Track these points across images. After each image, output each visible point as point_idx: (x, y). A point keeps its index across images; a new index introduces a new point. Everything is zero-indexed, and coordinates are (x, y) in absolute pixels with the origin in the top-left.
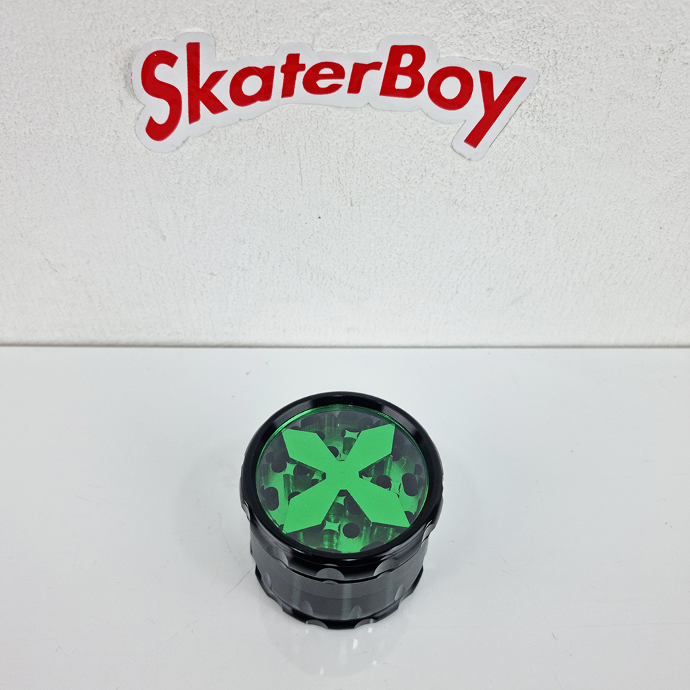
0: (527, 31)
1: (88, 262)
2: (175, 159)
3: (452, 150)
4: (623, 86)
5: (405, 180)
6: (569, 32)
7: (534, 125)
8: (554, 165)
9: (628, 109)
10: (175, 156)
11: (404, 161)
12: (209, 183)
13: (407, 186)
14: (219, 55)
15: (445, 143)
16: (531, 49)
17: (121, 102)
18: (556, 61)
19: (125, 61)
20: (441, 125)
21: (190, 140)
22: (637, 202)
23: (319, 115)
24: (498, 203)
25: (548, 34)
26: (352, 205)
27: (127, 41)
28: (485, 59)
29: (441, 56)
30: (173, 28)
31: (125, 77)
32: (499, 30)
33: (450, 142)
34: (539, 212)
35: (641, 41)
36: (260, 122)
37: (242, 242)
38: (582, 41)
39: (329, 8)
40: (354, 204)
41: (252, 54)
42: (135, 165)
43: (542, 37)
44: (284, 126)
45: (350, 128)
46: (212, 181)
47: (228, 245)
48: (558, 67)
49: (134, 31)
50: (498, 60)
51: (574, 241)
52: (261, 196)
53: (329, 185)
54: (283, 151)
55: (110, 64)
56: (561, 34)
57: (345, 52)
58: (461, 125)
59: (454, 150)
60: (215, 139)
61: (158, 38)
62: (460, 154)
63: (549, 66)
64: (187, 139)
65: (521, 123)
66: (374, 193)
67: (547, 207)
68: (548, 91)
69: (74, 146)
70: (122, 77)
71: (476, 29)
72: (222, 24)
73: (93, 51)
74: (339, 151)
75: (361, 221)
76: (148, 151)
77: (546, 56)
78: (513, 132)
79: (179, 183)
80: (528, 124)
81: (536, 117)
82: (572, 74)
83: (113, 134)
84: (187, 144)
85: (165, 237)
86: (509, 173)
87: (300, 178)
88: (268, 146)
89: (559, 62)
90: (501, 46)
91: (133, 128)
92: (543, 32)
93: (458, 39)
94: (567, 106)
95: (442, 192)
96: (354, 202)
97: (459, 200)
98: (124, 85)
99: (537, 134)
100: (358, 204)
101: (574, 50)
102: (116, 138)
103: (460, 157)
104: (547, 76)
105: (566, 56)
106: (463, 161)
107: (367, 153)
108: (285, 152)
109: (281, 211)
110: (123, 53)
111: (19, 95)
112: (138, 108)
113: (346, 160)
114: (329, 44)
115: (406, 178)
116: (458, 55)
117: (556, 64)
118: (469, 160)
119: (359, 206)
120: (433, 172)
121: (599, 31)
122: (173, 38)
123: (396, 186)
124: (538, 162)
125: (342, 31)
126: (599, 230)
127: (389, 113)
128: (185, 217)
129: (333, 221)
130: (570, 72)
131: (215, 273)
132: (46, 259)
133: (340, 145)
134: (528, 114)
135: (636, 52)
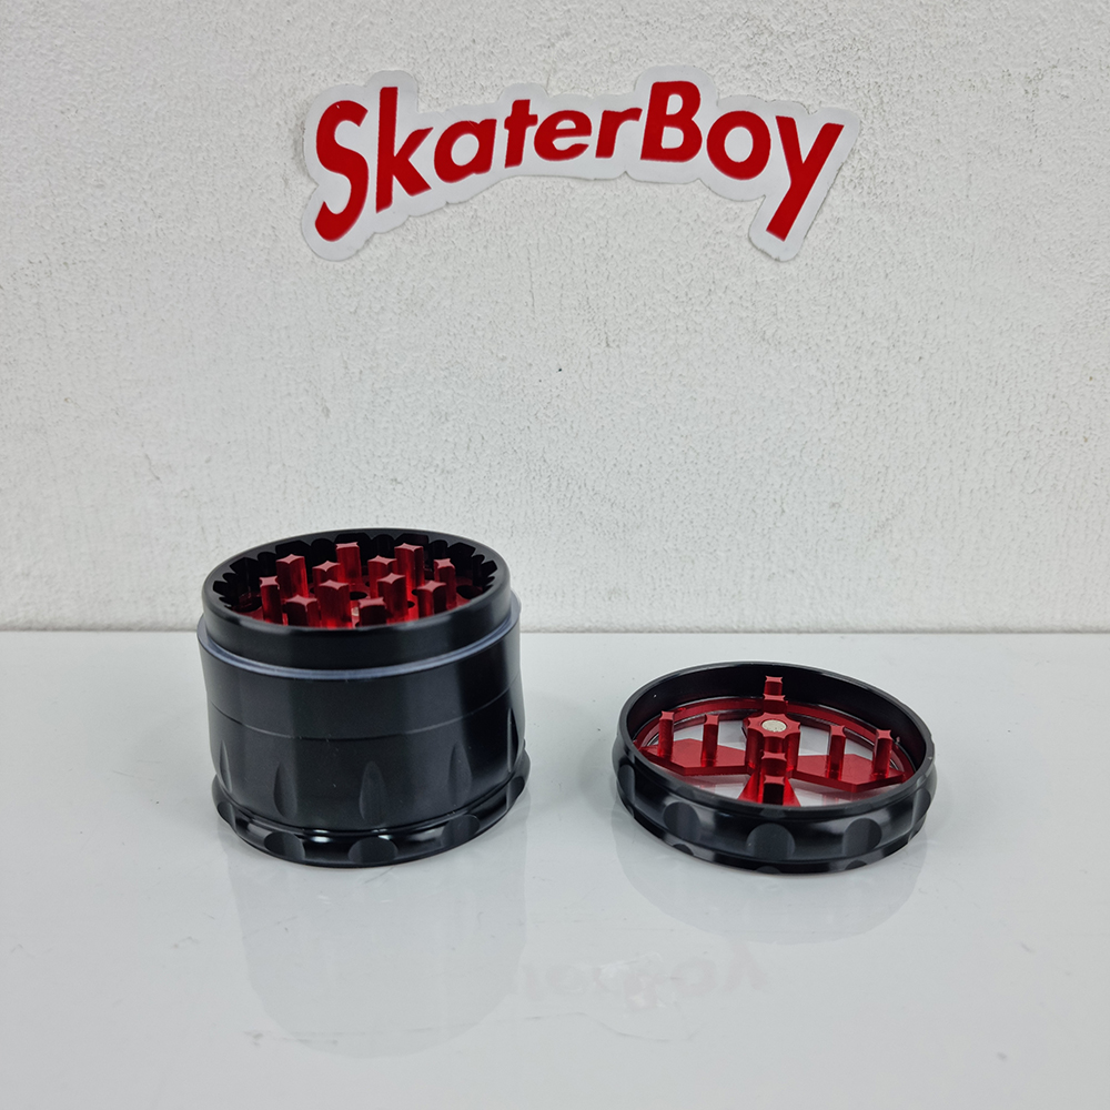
0: (834, 55)
1: (208, 461)
2: (353, 271)
3: (750, 246)
4: (982, 133)
5: (684, 299)
6: (892, 54)
7: (865, 200)
8: (903, 267)
9: (997, 170)
10: (353, 267)
11: (682, 266)
12: (399, 311)
13: (688, 309)
14: (422, 106)
15: (739, 234)
16: (843, 82)
17: (286, 181)
18: (881, 98)
19: (298, 119)
20: (732, 205)
21: (376, 239)
22: (1043, 330)
23: (557, 193)
24: (829, 338)
25: (864, 59)
26: (608, 345)
27: (303, 89)
28: (782, 99)
29: (722, 97)
30: (364, 70)
31: (295, 142)
32: (797, 56)
33: (746, 232)
34: (894, 352)
35: (995, 65)
36: (474, 207)
37: (443, 419)
38: (913, 67)
39: (567, 34)
40: (611, 344)
41: (467, 102)
42: (294, 283)
43: (856, 64)
44: (508, 213)
45: (602, 214)
46: (404, 307)
47: (422, 424)
48: (885, 108)
49: (313, 75)
50: (800, 100)
51: (958, 404)
52: (474, 333)
53: (573, 311)
54: (506, 254)
55: (278, 124)
56: (882, 59)
57: (590, 96)
58: (759, 204)
59: (754, 246)
60: (410, 238)
61: (344, 83)
62: (763, 252)
63: (871, 106)
64: (372, 237)
65: (845, 199)
66: (640, 323)
67: (905, 343)
68: (877, 146)
69: (214, 254)
70: (291, 142)
71: (765, 55)
72: (428, 60)
73: (257, 106)
74: (586, 251)
75: (623, 373)
76: (316, 258)
77: (866, 92)
78: (835, 214)
79: (355, 312)
80: (855, 199)
81: (866, 188)
82: (907, 118)
83: (270, 231)
84: (371, 246)
85: (328, 410)
86: (839, 283)
87: (531, 299)
88: (485, 247)
89: (885, 100)
90: (802, 79)
91: (298, 222)
92: (856, 57)
93: (743, 70)
94: (908, 168)
95: (741, 319)
96: (611, 339)
97: (769, 334)
98: (292, 155)
99: (871, 216)
100: (617, 343)
101: (904, 81)
102: (274, 238)
103: (763, 258)
104: (873, 122)
105: (894, 90)
106: (768, 264)
107: (627, 254)
108: (509, 256)
109: (504, 359)
110: (295, 107)
111: (150, 175)
112: (307, 189)
113: (597, 266)
114: (569, 85)
115: (687, 295)
116: (743, 93)
117: (882, 103)
118: (777, 260)
119: (618, 346)
120: (726, 283)
121: (934, 52)
122: (363, 83)
123: (672, 310)
124: (879, 263)
125: (586, 65)
126: (993, 384)
127: (655, 187)
128: (361, 372)
129: (580, 376)
130: (904, 114)
131: (399, 480)
132: (147, 456)
133: (588, 242)
134: (853, 184)
135: (990, 81)
